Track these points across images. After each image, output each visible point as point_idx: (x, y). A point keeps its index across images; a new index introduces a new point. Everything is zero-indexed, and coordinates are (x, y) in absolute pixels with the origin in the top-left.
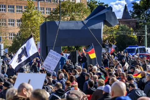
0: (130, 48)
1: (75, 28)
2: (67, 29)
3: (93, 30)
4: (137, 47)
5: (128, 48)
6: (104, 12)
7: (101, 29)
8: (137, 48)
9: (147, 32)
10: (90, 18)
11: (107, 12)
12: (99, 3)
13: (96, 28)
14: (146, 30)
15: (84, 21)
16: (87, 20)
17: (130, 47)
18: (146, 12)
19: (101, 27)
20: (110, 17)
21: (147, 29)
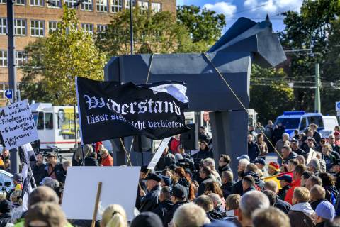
0: (287, 117)
1: (186, 71)
2: (169, 72)
3: (228, 75)
4: (303, 114)
5: (283, 117)
6: (253, 34)
7: (246, 73)
8: (302, 117)
9: (321, 79)
10: (221, 48)
11: (259, 34)
12: (205, 12)
13: (236, 71)
14: (319, 76)
15: (207, 55)
16: (215, 53)
17: (286, 114)
18: (317, 33)
19: (247, 68)
20: (267, 46)
21: (320, 74)
